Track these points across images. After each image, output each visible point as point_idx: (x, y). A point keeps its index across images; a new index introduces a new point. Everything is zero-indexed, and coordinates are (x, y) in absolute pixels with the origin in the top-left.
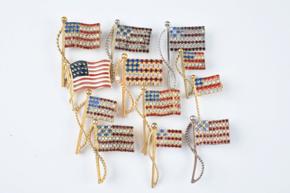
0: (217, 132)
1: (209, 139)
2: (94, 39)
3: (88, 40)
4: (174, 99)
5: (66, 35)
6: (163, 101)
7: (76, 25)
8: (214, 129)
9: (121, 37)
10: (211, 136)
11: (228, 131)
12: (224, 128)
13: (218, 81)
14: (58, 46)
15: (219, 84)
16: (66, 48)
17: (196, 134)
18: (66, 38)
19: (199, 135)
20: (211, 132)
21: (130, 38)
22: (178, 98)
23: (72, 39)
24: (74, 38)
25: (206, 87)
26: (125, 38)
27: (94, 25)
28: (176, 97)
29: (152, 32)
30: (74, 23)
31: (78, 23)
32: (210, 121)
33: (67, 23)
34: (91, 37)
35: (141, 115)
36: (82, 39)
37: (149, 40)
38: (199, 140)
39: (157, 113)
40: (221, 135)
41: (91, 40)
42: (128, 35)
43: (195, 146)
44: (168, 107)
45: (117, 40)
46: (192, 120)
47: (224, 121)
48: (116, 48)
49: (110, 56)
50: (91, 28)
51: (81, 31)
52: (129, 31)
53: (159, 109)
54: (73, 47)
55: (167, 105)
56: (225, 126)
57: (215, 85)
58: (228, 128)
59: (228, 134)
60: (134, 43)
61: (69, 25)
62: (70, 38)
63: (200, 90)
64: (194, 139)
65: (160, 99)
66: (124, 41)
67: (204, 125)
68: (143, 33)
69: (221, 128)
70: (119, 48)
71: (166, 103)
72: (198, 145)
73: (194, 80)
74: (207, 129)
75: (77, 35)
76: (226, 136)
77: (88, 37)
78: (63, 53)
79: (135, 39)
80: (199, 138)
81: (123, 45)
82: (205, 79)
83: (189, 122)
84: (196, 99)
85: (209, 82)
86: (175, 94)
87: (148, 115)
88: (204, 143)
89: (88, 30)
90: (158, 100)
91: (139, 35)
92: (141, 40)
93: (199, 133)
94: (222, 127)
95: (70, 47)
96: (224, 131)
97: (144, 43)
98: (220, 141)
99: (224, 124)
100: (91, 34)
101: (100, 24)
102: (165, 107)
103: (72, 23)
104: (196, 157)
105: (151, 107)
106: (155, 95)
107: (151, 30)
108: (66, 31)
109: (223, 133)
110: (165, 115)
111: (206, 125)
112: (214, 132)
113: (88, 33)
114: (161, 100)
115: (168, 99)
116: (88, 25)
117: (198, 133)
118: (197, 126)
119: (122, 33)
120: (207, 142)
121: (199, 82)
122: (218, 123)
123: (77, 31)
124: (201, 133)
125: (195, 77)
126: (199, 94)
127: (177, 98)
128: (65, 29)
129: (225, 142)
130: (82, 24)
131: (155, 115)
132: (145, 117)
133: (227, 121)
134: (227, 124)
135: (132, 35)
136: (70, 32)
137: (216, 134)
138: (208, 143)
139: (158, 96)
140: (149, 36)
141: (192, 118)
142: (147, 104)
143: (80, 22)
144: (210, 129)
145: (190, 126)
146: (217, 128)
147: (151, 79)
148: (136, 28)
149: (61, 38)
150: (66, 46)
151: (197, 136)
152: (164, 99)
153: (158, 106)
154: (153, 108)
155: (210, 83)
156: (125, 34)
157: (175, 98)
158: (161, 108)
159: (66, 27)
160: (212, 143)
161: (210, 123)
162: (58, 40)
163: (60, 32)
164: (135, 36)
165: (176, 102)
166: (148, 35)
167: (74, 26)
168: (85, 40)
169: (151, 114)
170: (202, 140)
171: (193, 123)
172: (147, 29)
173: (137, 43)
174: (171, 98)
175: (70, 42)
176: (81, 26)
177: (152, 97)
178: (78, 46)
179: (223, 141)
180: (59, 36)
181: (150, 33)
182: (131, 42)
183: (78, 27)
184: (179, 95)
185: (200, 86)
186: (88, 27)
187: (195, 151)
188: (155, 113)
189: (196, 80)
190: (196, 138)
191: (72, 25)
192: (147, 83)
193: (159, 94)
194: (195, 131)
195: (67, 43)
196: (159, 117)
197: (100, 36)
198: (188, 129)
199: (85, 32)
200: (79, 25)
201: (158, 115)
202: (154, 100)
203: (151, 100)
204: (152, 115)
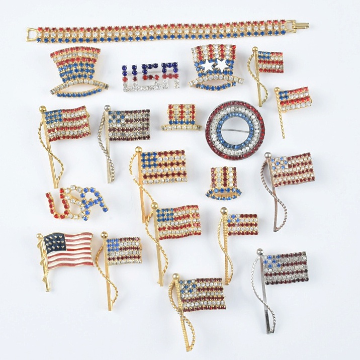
0: (298, 168)
1: (289, 178)
2: (82, 125)
3: (75, 128)
4: (191, 216)
5: (49, 127)
6: (179, 221)
7: (57, 113)
8: (294, 166)
9: (115, 126)
10: (292, 174)
11: (311, 167)
12: (306, 164)
13: (307, 95)
14: (42, 142)
15: (307, 98)
16: (51, 142)
17: (274, 173)
18: (49, 131)
19: (277, 174)
20: (291, 170)
21: (125, 125)
22: (197, 216)
23: (56, 131)
24: (58, 129)
25: (292, 101)
26: (119, 126)
27: (79, 109)
28: (194, 214)
29: (151, 113)
30: (55, 111)
31: (59, 110)
32: (289, 156)
33: (47, 113)
34: (78, 123)
35: (153, 239)
36: (67, 128)
37: (148, 124)
38: (278, 180)
39: (172, 235)
40: (303, 172)
41: (79, 127)
42: (123, 121)
43: (274, 188)
44: (185, 226)
45: (110, 130)
46: (266, 158)
47: (305, 155)
48: (111, 139)
49: (105, 150)
50: (76, 113)
51: (65, 119)
52: (123, 117)
53: (175, 230)
54: (59, 139)
55: (183, 225)
56: (308, 161)
57: (302, 99)
58: (310, 163)
59: (312, 170)
60: (131, 130)
61: (49, 115)
62: (53, 130)
63: (285, 105)
64: (272, 179)
65: (175, 217)
66: (118, 130)
67: (282, 163)
68: (139, 116)
69: (302, 164)
70: (115, 139)
71: (182, 222)
72: (277, 186)
73: (278, 93)
74: (287, 166)
75: (61, 125)
76: (310, 173)
77: (74, 124)
78: (48, 149)
79: (131, 126)
80: (278, 178)
81: (118, 134)
82: (291, 91)
83: (264, 160)
84: (280, 115)
85: (296, 95)
86: (192, 211)
87: (161, 239)
88: (285, 183)
89: (73, 116)
90: (172, 219)
91: (135, 119)
92: (139, 125)
93: (277, 172)
94: (304, 162)
95: (55, 140)
96: (307, 167)
97: (143, 129)
98: (303, 179)
99: (305, 159)
100: (77, 120)
101: (86, 106)
102: (181, 227)
103: (52, 112)
104: (276, 201)
105: (164, 228)
106: (168, 214)
107: (148, 111)
108: (48, 123)
109: (305, 170)
110: (182, 237)
111: (285, 163)
112: (295, 169)
113: (73, 119)
114: (176, 219)
115: (184, 217)
116: (72, 110)
117: (275, 173)
118: (274, 165)
119: (114, 121)
120: (287, 181)
121: (283, 95)
122: (299, 158)
123: (60, 120)
124: (279, 171)
125: (279, 90)
126: (284, 109)
127: (195, 216)
128: (45, 120)
129: (309, 179)
130: (64, 111)
131: (170, 237)
132: (158, 241)
133: (309, 154)
134: (309, 158)
135: (127, 121)
136: (52, 123)
137: (297, 172)
138: (289, 182)
139: (172, 214)
140: (148, 120)
141: (267, 155)
142: (160, 225)
143: (62, 109)
144: (290, 166)
145: (265, 164)
146: (298, 164)
147: (173, 174)
148: (131, 112)
149: (43, 131)
150: (50, 140)
151: (275, 176)
152: (179, 218)
153: (173, 227)
154: (166, 229)
155: (297, 97)
156: (118, 121)
157: (193, 216)
158: (177, 228)
159: (47, 118)
160: (293, 182)
161: (289, 159)
162: (40, 134)
163: (41, 125)
164: (131, 121)
165: (195, 220)
166: (146, 117)
167: (55, 115)
168: (71, 128)
169: (165, 236)
170: (281, 180)
171: (269, 161)
172: (143, 111)
173: (134, 129)
174: (188, 216)
175: (55, 135)
176: (64, 113)
177: (165, 217)
178: (64, 137)
179: (307, 178)
180: (40, 130)
181: (148, 115)
182: (127, 130)
183: (60, 115)
184: (197, 211)
185: (284, 100)
186: (72, 112)
187: (273, 193)
188: (170, 235)
189: (280, 93)
190: (274, 178)
191: (53, 114)
192: (168, 180)
193: (174, 212)
194: (272, 170)
195: (51, 136)
196: (175, 239)
197: (88, 120)
198: (263, 169)
199: (70, 120)
200: (61, 113)
201: (174, 237)
202: (168, 220)
203: (164, 220)
204: (166, 238)
